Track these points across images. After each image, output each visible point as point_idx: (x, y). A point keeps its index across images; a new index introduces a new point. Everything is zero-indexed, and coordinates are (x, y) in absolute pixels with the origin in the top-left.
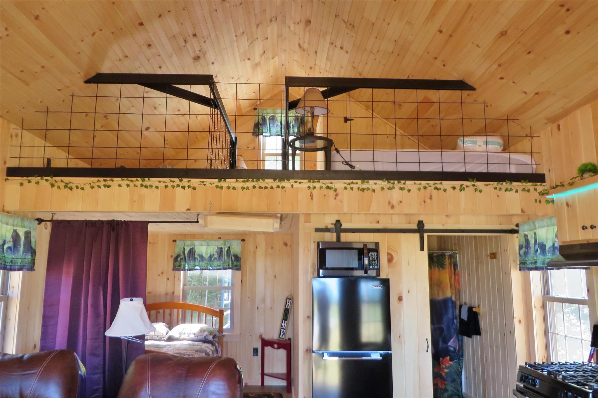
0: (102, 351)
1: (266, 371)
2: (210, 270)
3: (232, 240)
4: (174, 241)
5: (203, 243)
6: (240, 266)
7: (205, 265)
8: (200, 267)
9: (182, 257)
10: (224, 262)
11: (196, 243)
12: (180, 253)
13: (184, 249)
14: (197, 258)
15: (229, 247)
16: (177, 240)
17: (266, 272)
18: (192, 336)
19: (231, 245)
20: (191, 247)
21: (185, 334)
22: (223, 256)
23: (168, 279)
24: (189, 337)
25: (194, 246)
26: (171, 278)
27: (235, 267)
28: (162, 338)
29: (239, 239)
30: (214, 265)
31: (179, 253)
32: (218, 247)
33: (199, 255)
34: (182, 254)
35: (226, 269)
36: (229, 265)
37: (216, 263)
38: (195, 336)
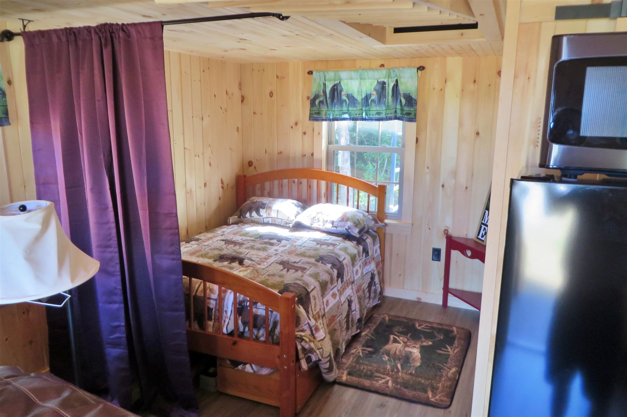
0: (118, 267)
1: (452, 285)
2: (365, 119)
3: (401, 69)
4: (310, 73)
5: (353, 74)
6: (415, 115)
7: (358, 112)
8: (350, 115)
9: (321, 99)
10: (388, 108)
11: (344, 75)
12: (319, 92)
13: (325, 85)
14: (346, 101)
15: (397, 81)
16: (315, 71)
17: (461, 124)
18: (329, 226)
19: (400, 77)
20: (336, 82)
21: (319, 221)
22: (386, 98)
23: (305, 133)
24: (324, 227)
25: (340, 80)
26: (309, 132)
27: (406, 116)
28: (287, 223)
29: (413, 67)
30: (372, 113)
31: (317, 93)
32: (378, 82)
33: (348, 96)
34: (322, 93)
35: (390, 119)
36: (396, 112)
37: (375, 108)
38: (333, 226)
